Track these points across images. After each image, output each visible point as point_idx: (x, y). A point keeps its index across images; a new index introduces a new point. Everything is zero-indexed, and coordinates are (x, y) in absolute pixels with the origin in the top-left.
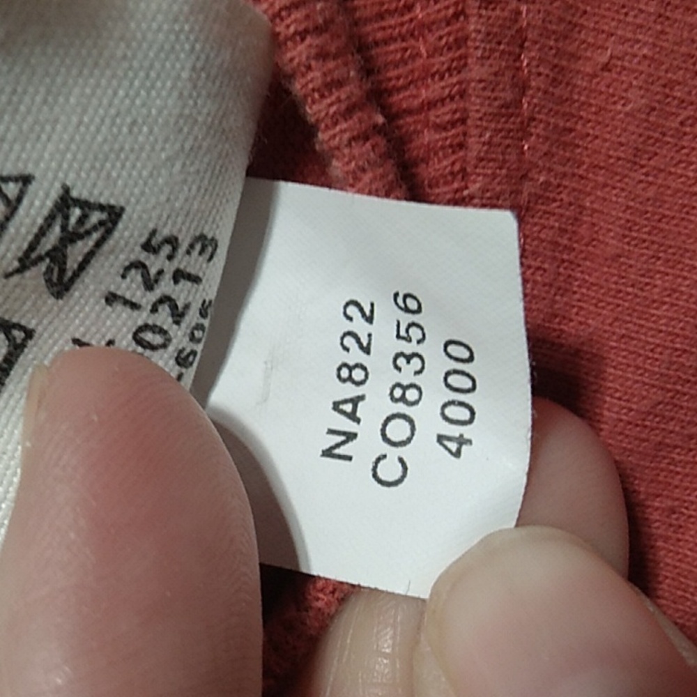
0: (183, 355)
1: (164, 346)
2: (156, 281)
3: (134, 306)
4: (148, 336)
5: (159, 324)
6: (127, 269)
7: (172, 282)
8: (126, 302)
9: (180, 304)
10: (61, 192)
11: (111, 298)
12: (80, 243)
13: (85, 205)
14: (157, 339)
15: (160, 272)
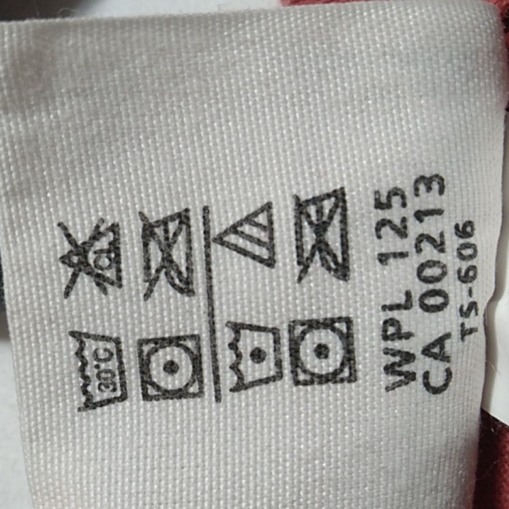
0: (463, 274)
1: (444, 274)
2: (405, 227)
3: (403, 255)
4: (428, 272)
5: (429, 258)
6: (378, 230)
7: (417, 222)
8: (395, 255)
9: (436, 236)
10: (294, 201)
11: (383, 258)
12: (330, 229)
13: (316, 200)
14: (436, 271)
15: (404, 220)
